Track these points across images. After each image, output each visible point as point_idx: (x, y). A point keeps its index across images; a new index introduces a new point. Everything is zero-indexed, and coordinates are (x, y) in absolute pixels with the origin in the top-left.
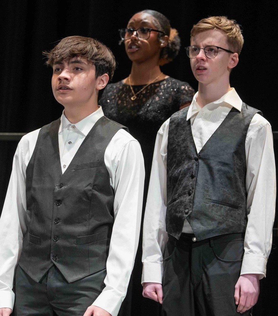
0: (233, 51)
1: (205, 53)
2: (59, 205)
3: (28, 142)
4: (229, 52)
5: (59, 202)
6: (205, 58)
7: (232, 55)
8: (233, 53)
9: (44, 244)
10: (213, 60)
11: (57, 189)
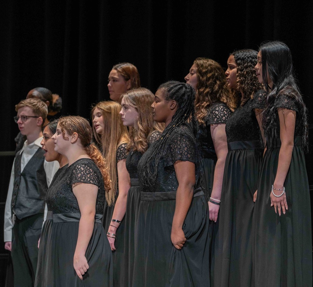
0: (38, 116)
1: (22, 119)
4: (36, 117)
6: (21, 122)
7: (38, 119)
8: (38, 117)
10: (26, 123)
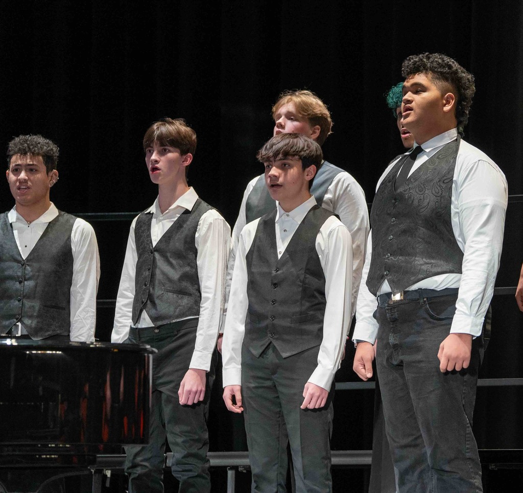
2: (275, 288)
3: (250, 231)
5: (275, 285)
9: (264, 324)
11: (274, 273)
